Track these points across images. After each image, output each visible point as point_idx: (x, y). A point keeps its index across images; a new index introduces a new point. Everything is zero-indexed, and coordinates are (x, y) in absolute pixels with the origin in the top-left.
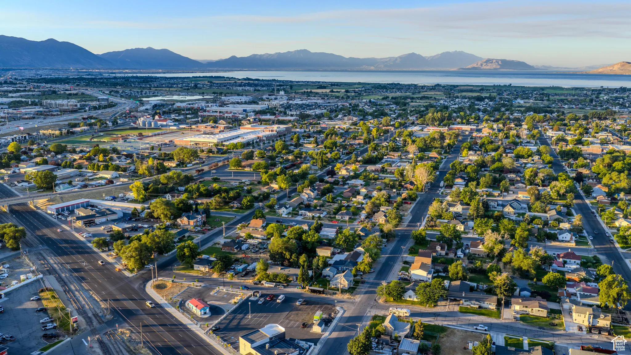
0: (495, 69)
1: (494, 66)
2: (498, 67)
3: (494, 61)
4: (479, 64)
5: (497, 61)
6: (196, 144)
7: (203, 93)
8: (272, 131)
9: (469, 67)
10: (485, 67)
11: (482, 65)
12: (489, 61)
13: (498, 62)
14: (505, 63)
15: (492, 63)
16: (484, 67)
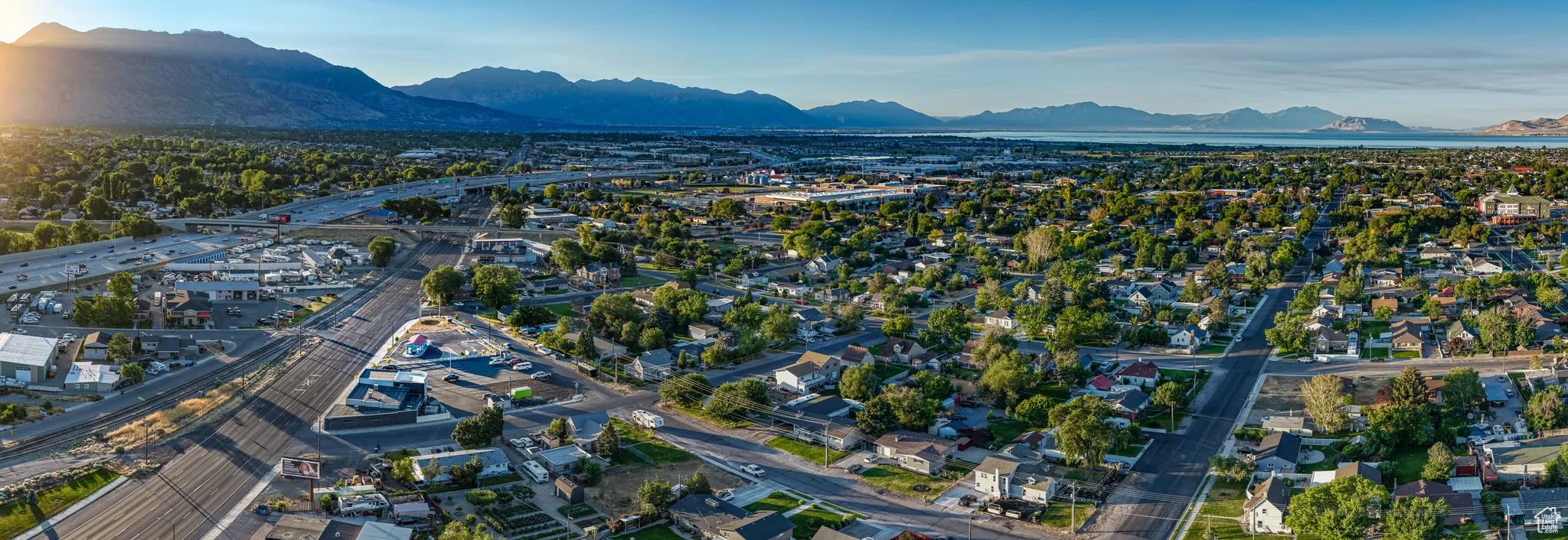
0: (1358, 130)
1: (1357, 127)
2: (1362, 128)
3: (1357, 120)
4: (1337, 124)
5: (1361, 120)
6: (781, 203)
7: (896, 153)
8: (908, 191)
9: (1324, 128)
10: (1345, 128)
11: (1340, 125)
12: (1350, 120)
13: (1362, 122)
14: (1371, 122)
15: (1354, 122)
16: (1343, 128)
